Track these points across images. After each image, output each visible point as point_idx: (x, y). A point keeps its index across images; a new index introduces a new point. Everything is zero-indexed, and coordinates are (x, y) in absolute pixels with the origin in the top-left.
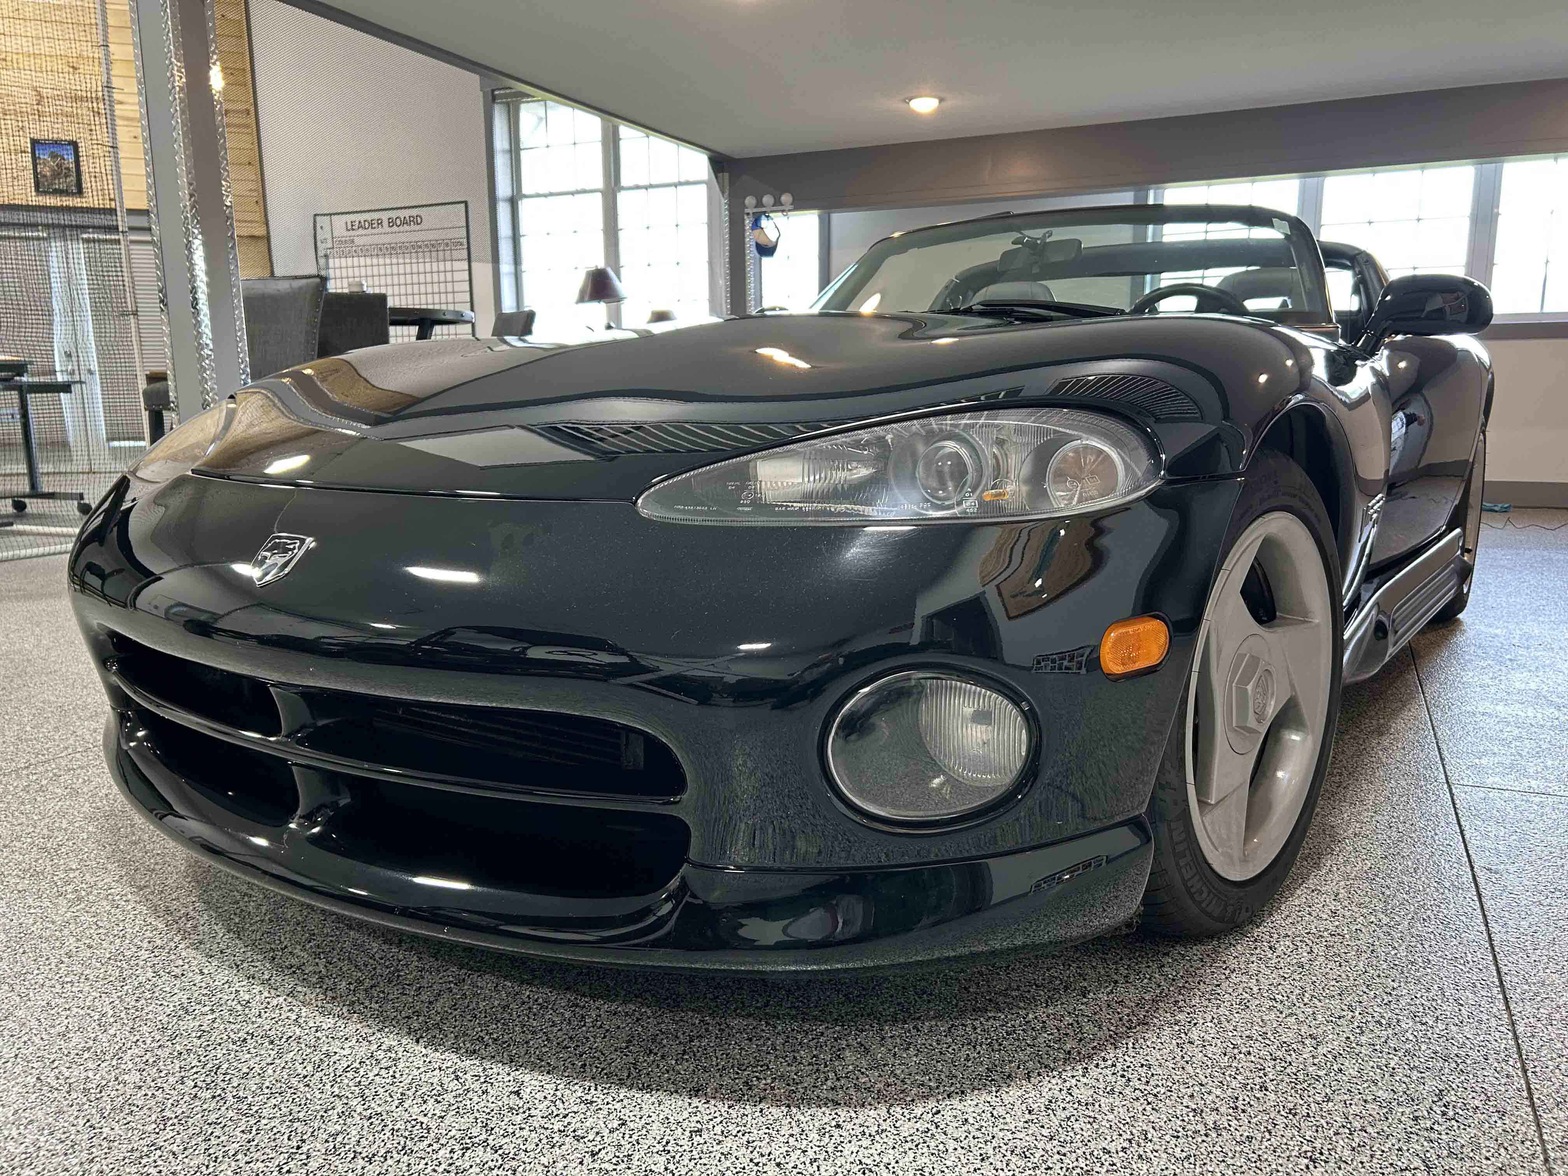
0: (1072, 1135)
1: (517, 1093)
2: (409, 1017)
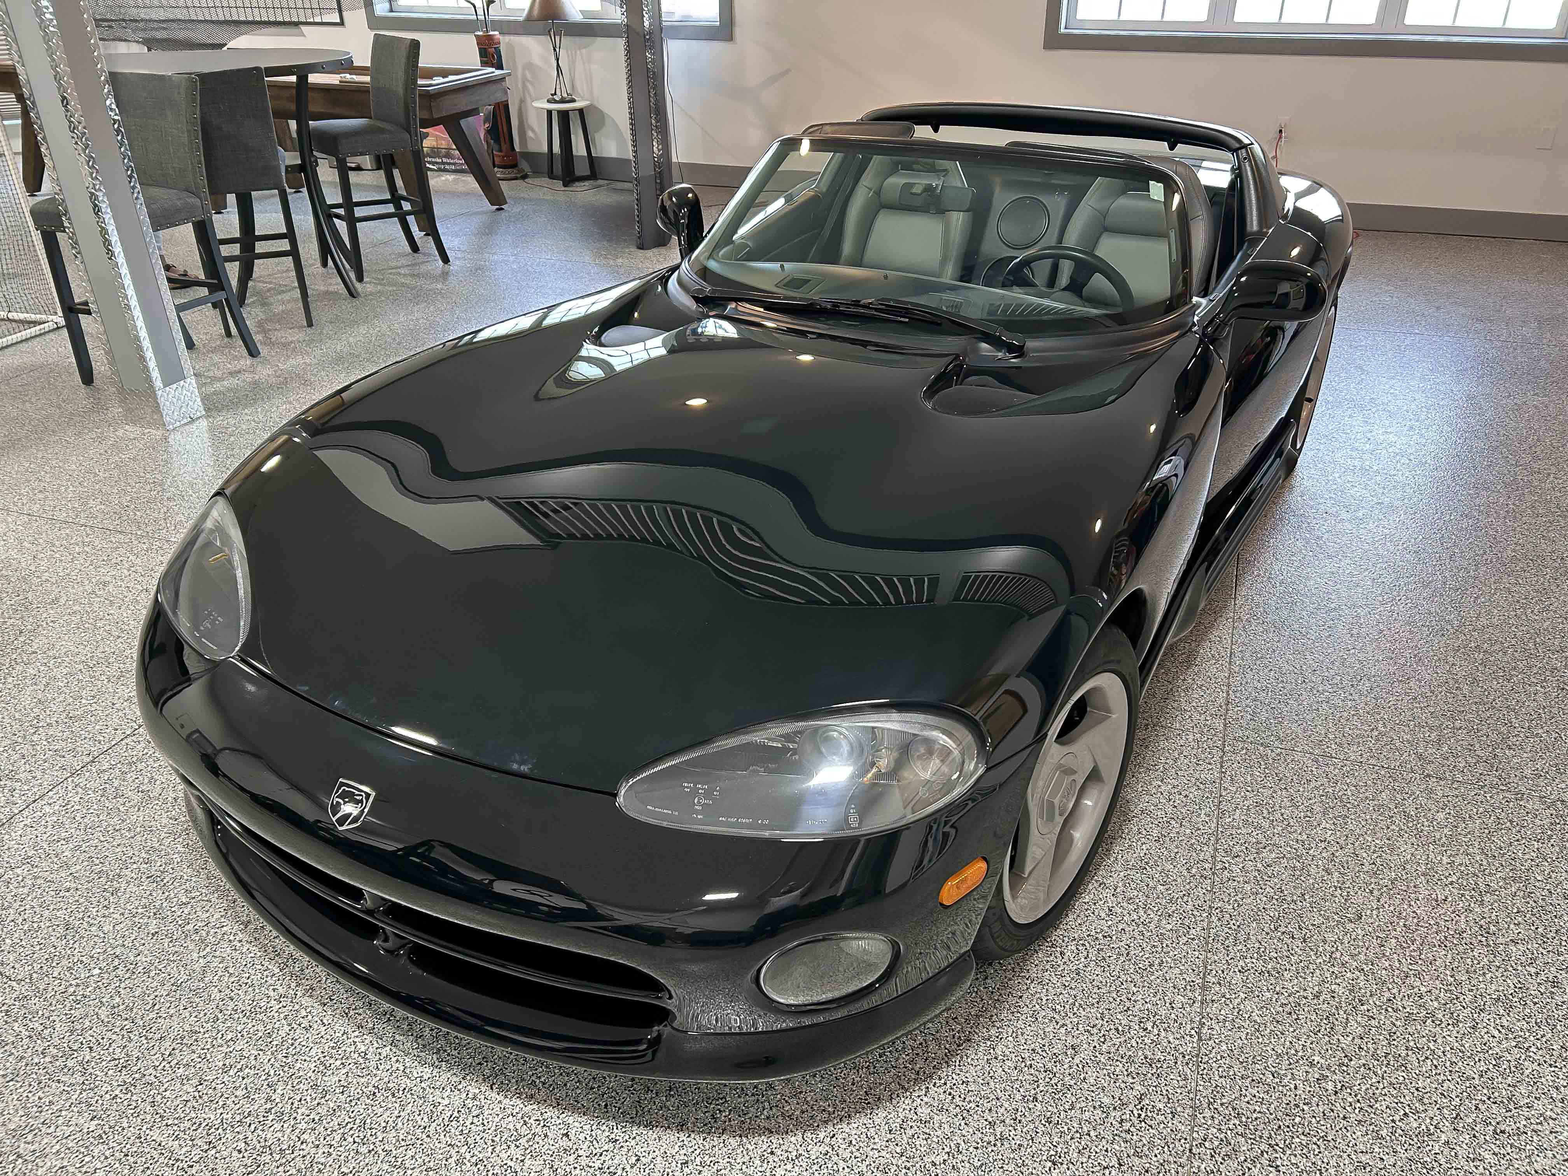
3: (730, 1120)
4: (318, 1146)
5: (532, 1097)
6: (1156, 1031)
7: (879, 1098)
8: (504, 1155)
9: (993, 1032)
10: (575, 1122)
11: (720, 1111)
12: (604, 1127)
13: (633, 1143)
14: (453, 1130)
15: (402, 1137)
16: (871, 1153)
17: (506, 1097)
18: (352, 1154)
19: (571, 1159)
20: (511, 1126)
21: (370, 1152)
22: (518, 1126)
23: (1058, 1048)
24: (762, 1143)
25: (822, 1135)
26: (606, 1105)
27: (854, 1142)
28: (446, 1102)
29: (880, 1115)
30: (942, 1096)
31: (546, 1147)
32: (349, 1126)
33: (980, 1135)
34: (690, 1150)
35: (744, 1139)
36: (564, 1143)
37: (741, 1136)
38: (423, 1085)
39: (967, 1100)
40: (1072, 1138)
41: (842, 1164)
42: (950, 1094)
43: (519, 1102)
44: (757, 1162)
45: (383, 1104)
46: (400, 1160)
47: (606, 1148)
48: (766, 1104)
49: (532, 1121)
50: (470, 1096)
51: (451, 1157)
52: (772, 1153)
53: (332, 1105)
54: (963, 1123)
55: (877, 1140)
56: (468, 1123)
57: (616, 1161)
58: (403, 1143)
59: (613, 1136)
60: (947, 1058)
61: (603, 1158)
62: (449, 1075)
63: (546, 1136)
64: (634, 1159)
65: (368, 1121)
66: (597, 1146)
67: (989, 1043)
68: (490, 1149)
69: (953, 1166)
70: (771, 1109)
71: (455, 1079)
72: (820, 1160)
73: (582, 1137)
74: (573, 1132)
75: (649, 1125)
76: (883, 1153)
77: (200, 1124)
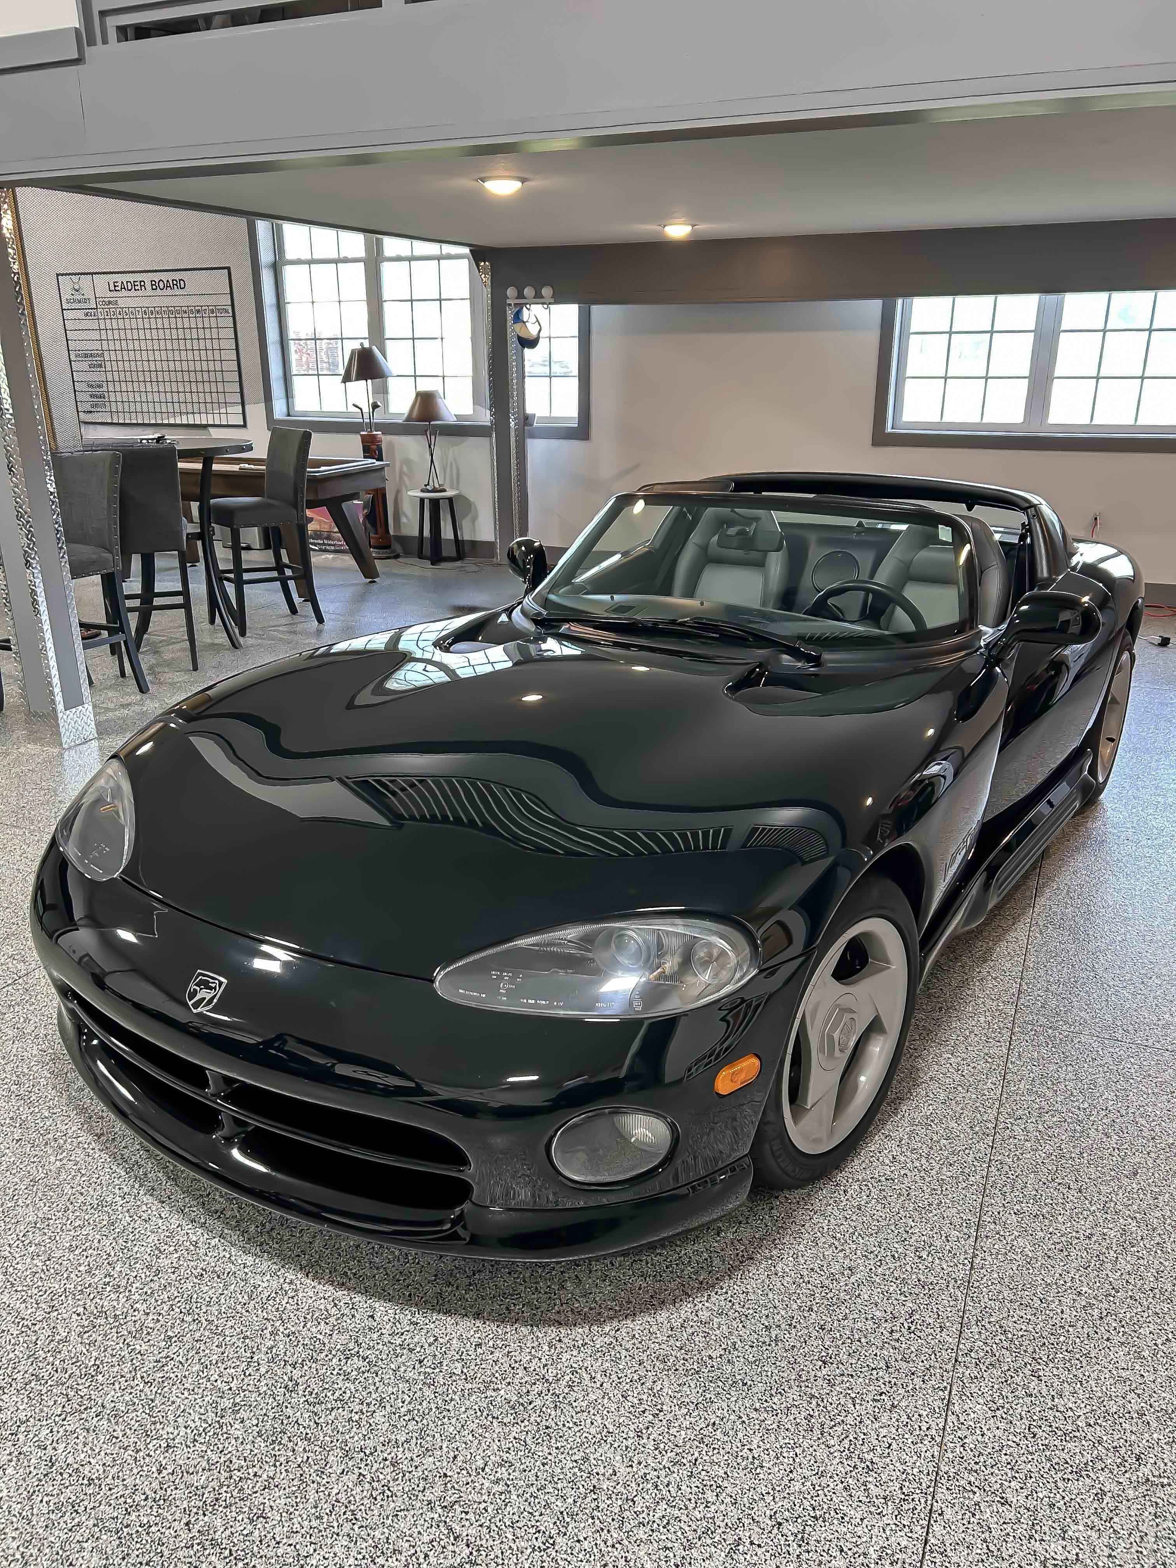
0: (693, 1345)
1: (372, 1317)
2: (298, 1256)
3: (523, 1312)
4: (148, 1314)
5: (343, 1284)
6: (930, 1259)
7: (663, 1302)
8: (314, 1330)
9: (774, 1252)
10: (381, 1307)
11: (515, 1305)
12: (407, 1312)
13: (432, 1326)
14: (270, 1308)
15: (223, 1310)
16: (653, 1346)
17: (320, 1283)
18: (178, 1321)
19: (375, 1336)
20: (322, 1307)
21: (194, 1321)
22: (329, 1307)
23: (835, 1268)
24: (552, 1332)
25: (607, 1329)
26: (410, 1295)
27: (637, 1336)
28: (266, 1284)
29: (663, 1316)
30: (723, 1303)
31: (353, 1326)
32: (177, 1299)
33: (756, 1336)
34: (484, 1335)
35: (535, 1329)
36: (370, 1323)
37: (532, 1326)
38: (246, 1270)
39: (747, 1306)
40: (843, 1343)
41: (624, 1353)
42: (730, 1301)
43: (331, 1288)
44: (546, 1348)
45: (209, 1284)
46: (220, 1329)
47: (407, 1329)
48: (558, 1302)
49: (342, 1304)
50: (287, 1281)
51: (266, 1329)
52: (560, 1341)
53: (163, 1282)
54: (740, 1326)
55: (658, 1335)
56: (284, 1303)
57: (416, 1340)
58: (224, 1315)
59: (415, 1319)
60: (730, 1272)
61: (403, 1337)
62: (269, 1263)
63: (353, 1316)
64: (432, 1339)
65: (195, 1296)
66: (399, 1326)
67: (770, 1262)
68: (302, 1324)
69: (729, 1361)
70: (562, 1305)
71: (275, 1267)
72: (604, 1349)
73: (386, 1318)
74: (379, 1315)
75: (448, 1312)
76: (663, 1346)
77: (46, 1291)
